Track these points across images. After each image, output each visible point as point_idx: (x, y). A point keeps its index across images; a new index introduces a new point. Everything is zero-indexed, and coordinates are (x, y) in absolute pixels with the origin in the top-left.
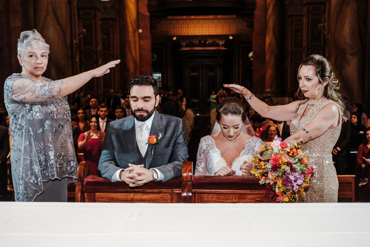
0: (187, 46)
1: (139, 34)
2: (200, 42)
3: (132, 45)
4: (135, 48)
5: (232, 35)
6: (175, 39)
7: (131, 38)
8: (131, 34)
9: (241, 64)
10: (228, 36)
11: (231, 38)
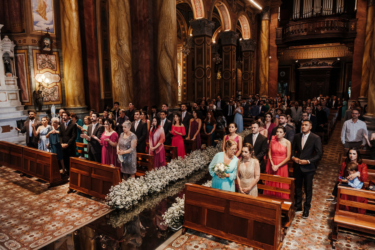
0: (304, 66)
1: (269, 59)
2: (313, 63)
3: (264, 67)
4: (266, 68)
5: (339, 58)
6: (297, 62)
7: (263, 63)
8: (263, 59)
9: (346, 77)
10: (336, 58)
11: (339, 59)
